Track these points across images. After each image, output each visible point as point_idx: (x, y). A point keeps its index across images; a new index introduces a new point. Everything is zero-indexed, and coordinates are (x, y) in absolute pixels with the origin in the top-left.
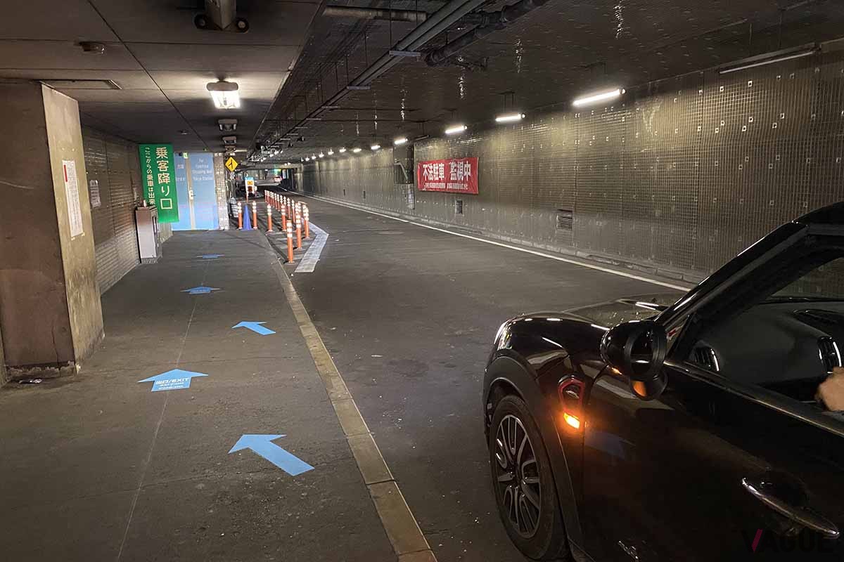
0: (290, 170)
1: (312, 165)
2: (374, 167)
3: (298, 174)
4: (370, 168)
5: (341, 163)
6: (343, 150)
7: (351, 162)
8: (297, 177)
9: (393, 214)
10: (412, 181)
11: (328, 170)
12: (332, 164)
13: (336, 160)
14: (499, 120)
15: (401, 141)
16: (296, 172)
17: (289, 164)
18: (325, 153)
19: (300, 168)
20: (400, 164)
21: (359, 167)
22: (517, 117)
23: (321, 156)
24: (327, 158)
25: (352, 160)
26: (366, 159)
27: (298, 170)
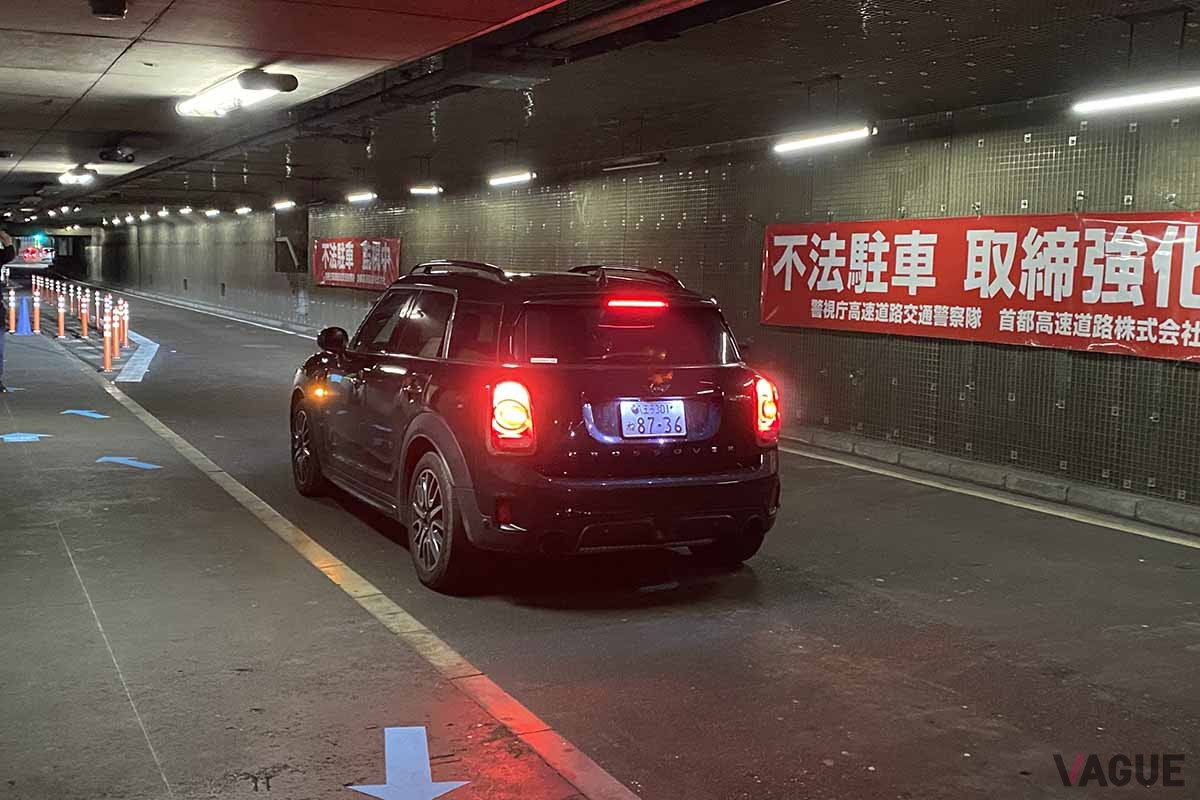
0: (75, 238)
1: (122, 231)
2: (243, 242)
3: (93, 248)
4: (237, 244)
5: (182, 231)
6: (186, 211)
7: (200, 230)
8: (89, 253)
9: (270, 322)
10: (304, 267)
11: (155, 243)
12: (164, 233)
13: (171, 225)
14: (414, 191)
15: (284, 205)
16: (89, 244)
17: (77, 227)
18: (153, 213)
19: (99, 237)
20: (285, 239)
21: (216, 242)
22: (434, 190)
23: (145, 217)
24: (155, 221)
25: (202, 228)
26: (228, 228)
27: (94, 239)
